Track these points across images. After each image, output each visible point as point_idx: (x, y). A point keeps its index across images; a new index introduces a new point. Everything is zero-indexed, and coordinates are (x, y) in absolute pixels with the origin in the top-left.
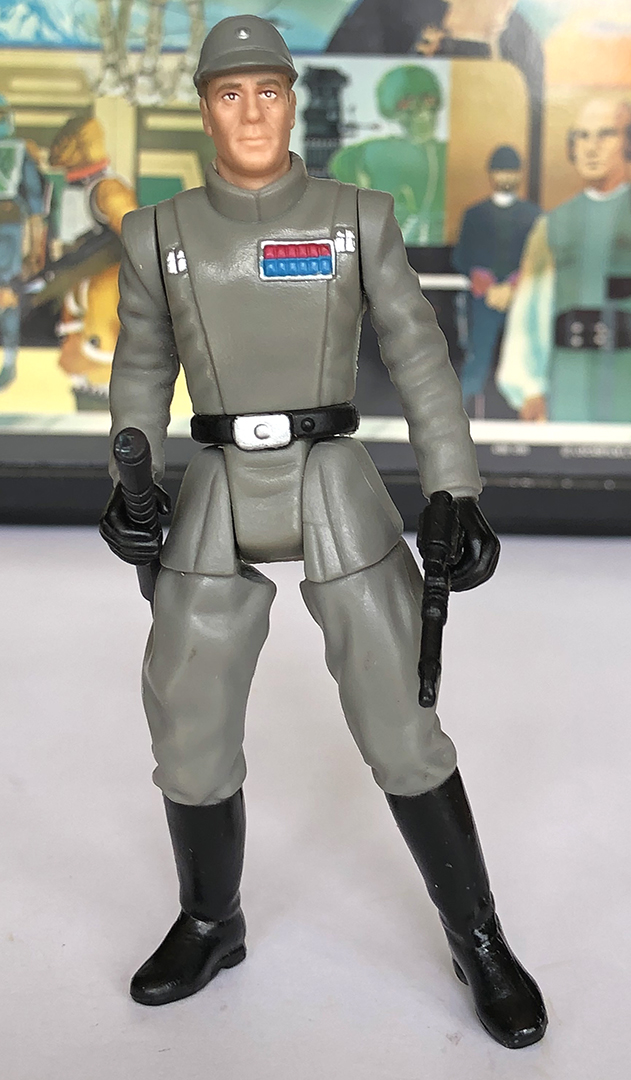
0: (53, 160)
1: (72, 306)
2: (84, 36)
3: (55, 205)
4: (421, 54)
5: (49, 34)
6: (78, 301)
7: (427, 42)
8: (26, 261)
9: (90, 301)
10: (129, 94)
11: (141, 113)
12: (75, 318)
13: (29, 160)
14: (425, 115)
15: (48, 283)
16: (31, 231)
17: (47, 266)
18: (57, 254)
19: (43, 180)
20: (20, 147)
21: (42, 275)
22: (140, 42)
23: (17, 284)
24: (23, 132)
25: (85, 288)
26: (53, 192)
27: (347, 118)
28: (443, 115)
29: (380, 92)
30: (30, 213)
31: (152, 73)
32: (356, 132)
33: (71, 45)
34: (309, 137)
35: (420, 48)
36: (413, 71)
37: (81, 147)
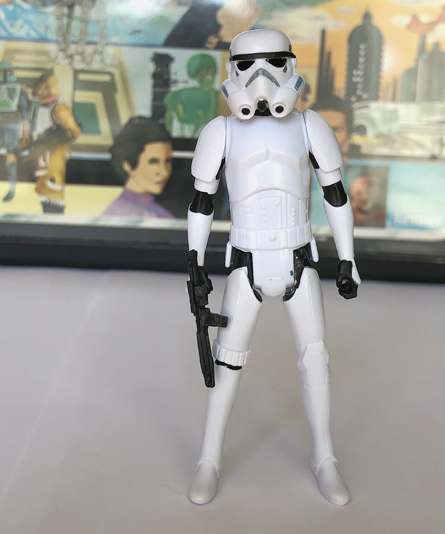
0: (34, 94)
1: (42, 163)
2: (50, 36)
3: (35, 115)
4: (208, 49)
5: (33, 35)
6: (45, 160)
7: (211, 43)
8: (21, 141)
9: (51, 161)
10: (71, 63)
11: (76, 72)
12: (43, 168)
13: (23, 94)
14: (209, 77)
15: (31, 152)
16: (23, 126)
17: (30, 143)
18: (35, 137)
19: (29, 103)
20: (19, 88)
22: (76, 39)
23: (16, 152)
24: (20, 80)
25: (48, 155)
27: (173, 77)
29: (189, 65)
30: (23, 118)
32: (177, 84)
33: (43, 40)
34: (155, 86)
35: (208, 45)
36: (204, 57)
37: (47, 88)
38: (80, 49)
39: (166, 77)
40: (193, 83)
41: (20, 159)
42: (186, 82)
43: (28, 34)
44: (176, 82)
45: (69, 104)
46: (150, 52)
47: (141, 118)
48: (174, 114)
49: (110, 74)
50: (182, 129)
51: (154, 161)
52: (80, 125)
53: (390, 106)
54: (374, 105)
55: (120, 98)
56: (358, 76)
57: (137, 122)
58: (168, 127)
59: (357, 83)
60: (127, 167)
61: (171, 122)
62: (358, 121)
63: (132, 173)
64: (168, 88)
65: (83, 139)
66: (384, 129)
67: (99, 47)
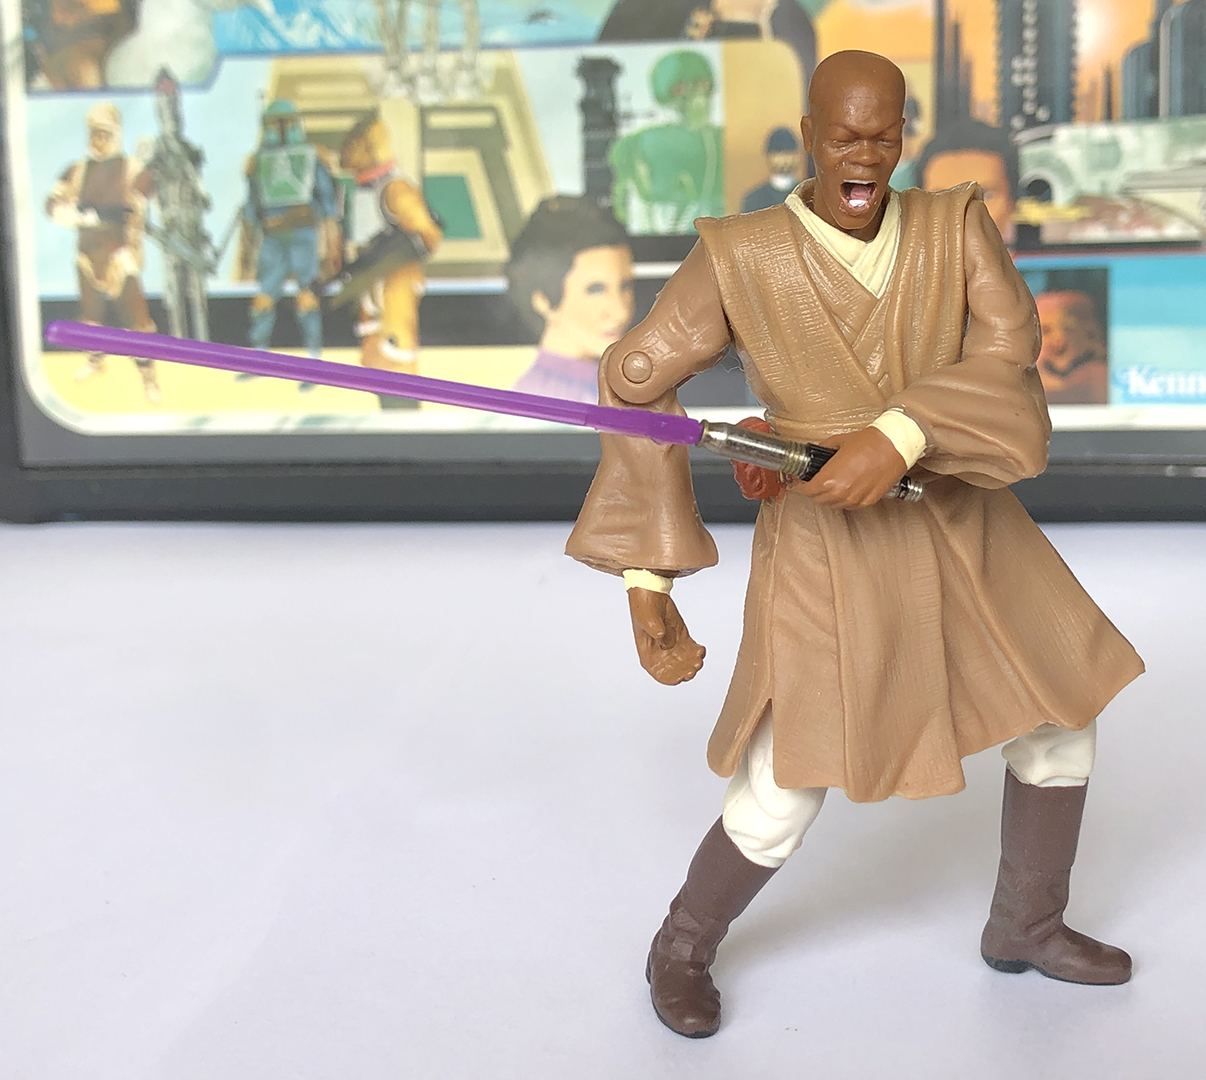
0: (343, 164)
1: (368, 306)
2: (366, 39)
3: (347, 207)
4: (692, 39)
5: (332, 40)
6: (374, 300)
7: (697, 25)
8: (323, 264)
9: (386, 301)
10: (412, 95)
11: (424, 112)
12: (372, 318)
13: (321, 166)
14: (699, 100)
15: (346, 285)
16: (327, 233)
17: (345, 268)
18: (351, 254)
19: (335, 183)
20: (310, 153)
21: (338, 277)
22: (417, 42)
23: (317, 288)
24: (313, 138)
25: (380, 288)
26: (347, 196)
27: (623, 106)
28: (718, 99)
29: (654, 79)
30: (325, 215)
31: (432, 72)
32: (632, 121)
33: (354, 49)
34: (587, 128)
35: (692, 31)
36: (685, 57)
37: (369, 149)
38: (427, 62)
39: (609, 106)
40: (667, 116)
41: (324, 300)
42: (651, 115)
43: (322, 40)
44: (629, 116)
45: (414, 179)
46: (571, 57)
47: (561, 198)
48: (631, 185)
49: (491, 109)
50: (650, 215)
51: (595, 288)
52: (439, 223)
53: (1102, 132)
54: (1063, 133)
55: (515, 157)
56: (1024, 71)
57: (556, 207)
58: (620, 214)
59: (1023, 87)
60: (541, 304)
61: (625, 204)
62: (1029, 173)
63: (552, 316)
64: (614, 130)
65: (446, 251)
66: (1091, 185)
67: (466, 57)
